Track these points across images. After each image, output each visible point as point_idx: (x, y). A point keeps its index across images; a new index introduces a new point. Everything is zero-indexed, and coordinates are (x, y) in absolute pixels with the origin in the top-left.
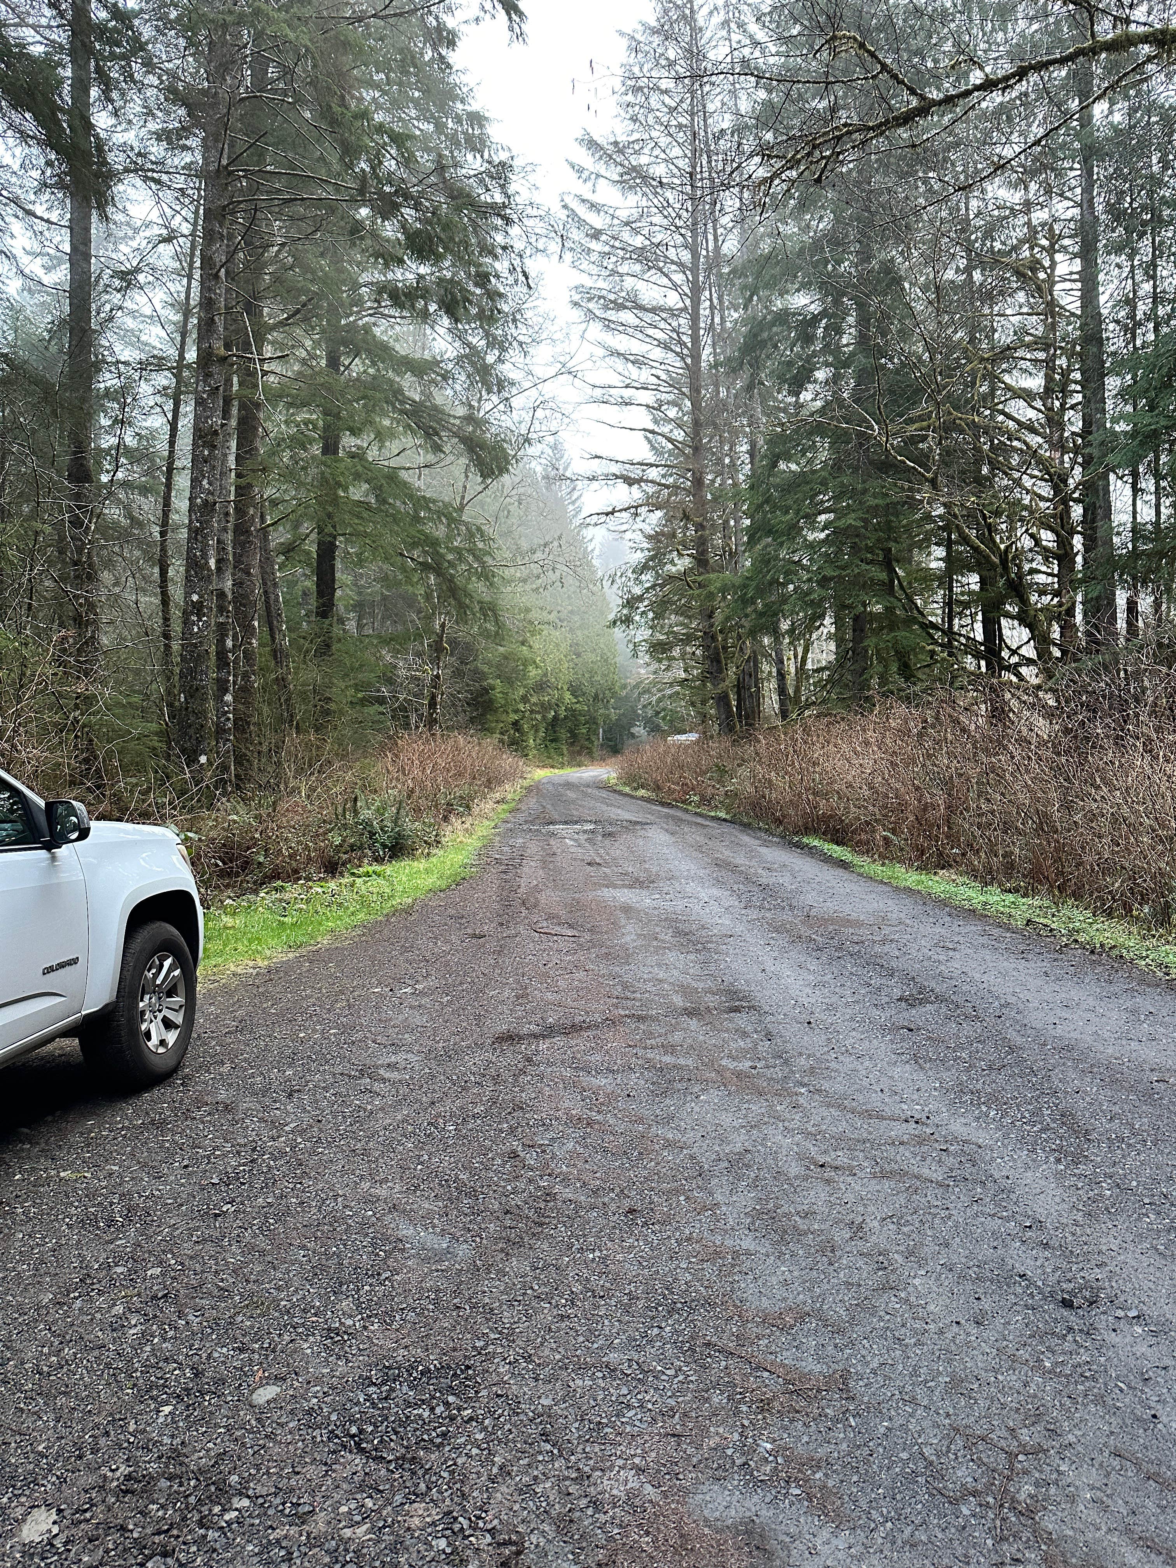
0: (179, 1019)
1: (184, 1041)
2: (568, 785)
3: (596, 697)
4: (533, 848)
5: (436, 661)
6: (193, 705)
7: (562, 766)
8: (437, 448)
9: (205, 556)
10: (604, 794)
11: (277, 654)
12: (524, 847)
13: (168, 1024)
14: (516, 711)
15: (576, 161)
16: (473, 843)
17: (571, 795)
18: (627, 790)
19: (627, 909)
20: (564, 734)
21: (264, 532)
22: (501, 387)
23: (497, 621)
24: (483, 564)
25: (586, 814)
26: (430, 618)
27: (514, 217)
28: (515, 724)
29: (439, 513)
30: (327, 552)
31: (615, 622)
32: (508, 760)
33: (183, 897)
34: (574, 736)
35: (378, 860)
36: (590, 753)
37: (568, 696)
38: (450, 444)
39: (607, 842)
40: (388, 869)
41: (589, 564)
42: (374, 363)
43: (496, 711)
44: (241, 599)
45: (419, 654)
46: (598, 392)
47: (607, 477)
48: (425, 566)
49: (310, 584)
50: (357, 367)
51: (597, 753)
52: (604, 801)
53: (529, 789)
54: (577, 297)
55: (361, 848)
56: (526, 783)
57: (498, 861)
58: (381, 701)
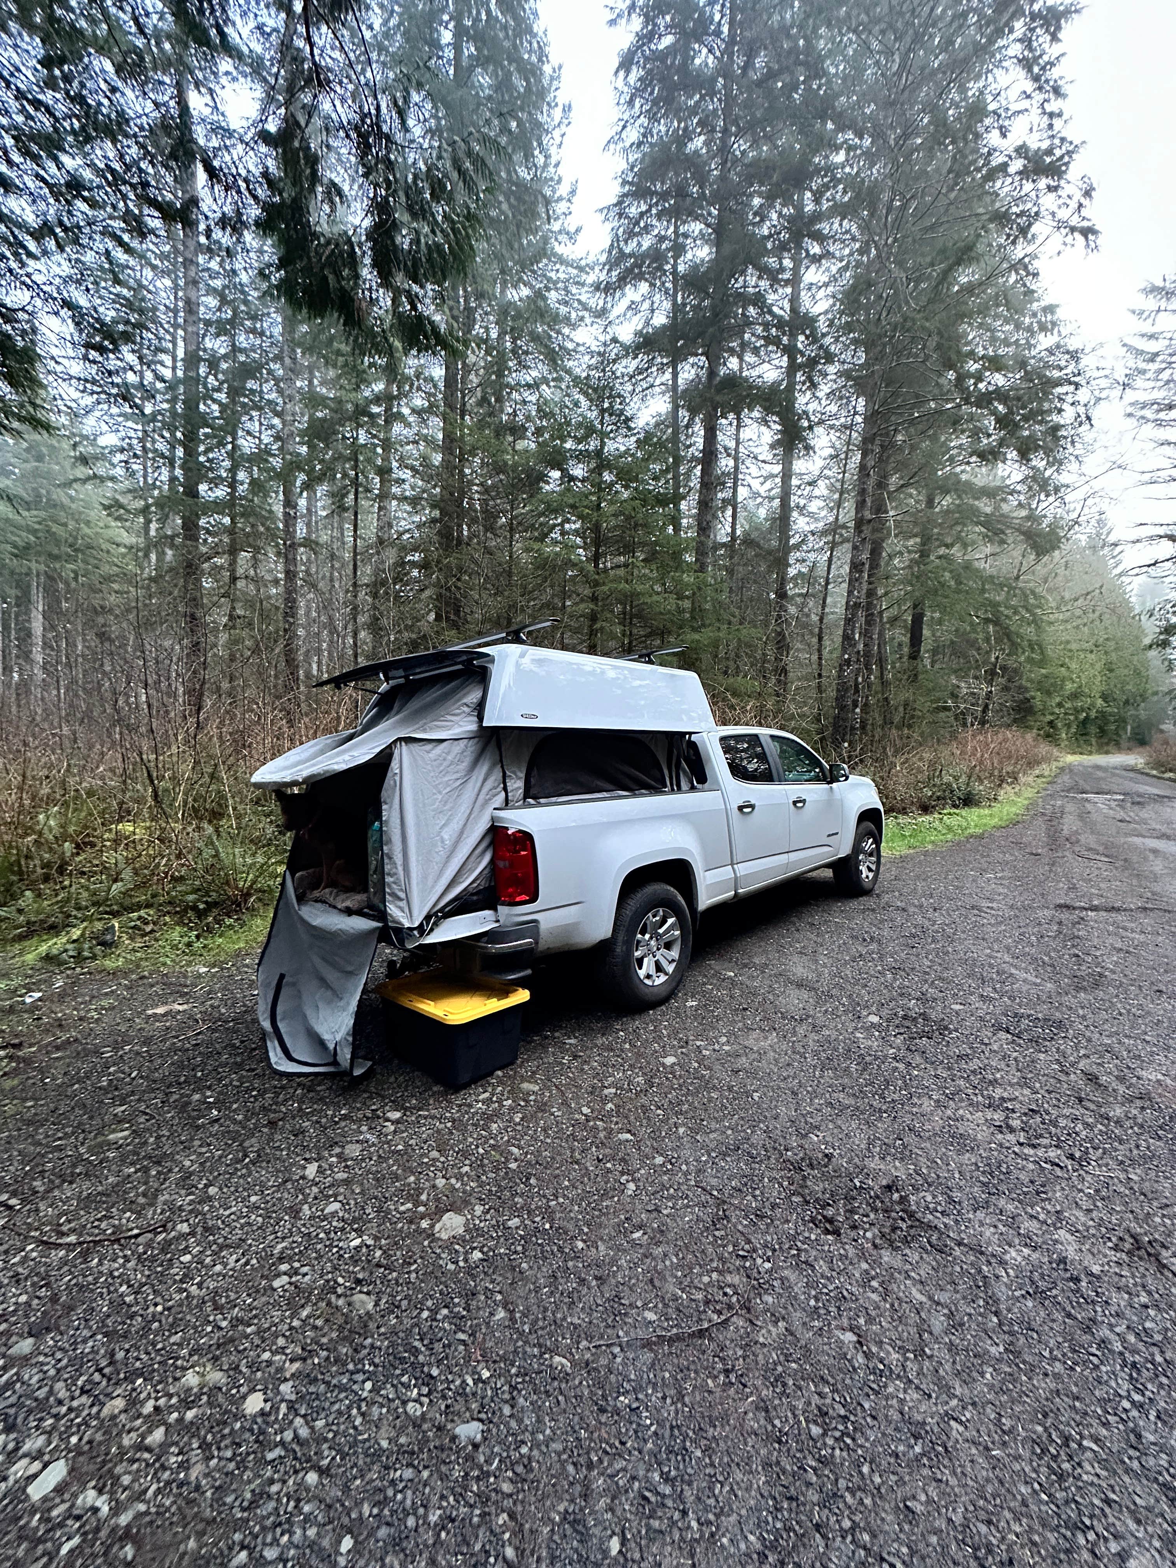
0: (873, 867)
1: (876, 877)
2: (1098, 767)
3: (1127, 702)
4: (1070, 807)
5: (990, 683)
6: (842, 715)
7: (1090, 753)
8: (1002, 542)
9: (853, 633)
10: (1132, 774)
11: (884, 683)
12: (1062, 806)
13: (870, 869)
14: (1052, 714)
15: (1137, 307)
16: (1022, 802)
17: (1100, 774)
18: (1154, 772)
19: (1155, 851)
20: (1093, 730)
21: (881, 613)
22: (1057, 490)
23: (1042, 653)
24: (1034, 615)
25: (1115, 788)
26: (988, 653)
27: (1083, 382)
28: (1051, 723)
29: (1002, 585)
30: (918, 620)
31: (1151, 646)
32: (1044, 748)
33: (877, 811)
34: (1103, 732)
35: (955, 806)
36: (1118, 744)
37: (1100, 702)
38: (1011, 537)
39: (1136, 808)
40: (964, 812)
41: (1127, 601)
42: (959, 497)
43: (1035, 714)
44: (867, 654)
45: (976, 678)
46: (1146, 477)
47: (1151, 538)
48: (987, 621)
49: (906, 639)
50: (947, 501)
51: (1124, 744)
52: (1131, 779)
53: (1062, 769)
54: (1130, 410)
55: (944, 798)
56: (1061, 764)
57: (1043, 814)
58: (947, 709)
